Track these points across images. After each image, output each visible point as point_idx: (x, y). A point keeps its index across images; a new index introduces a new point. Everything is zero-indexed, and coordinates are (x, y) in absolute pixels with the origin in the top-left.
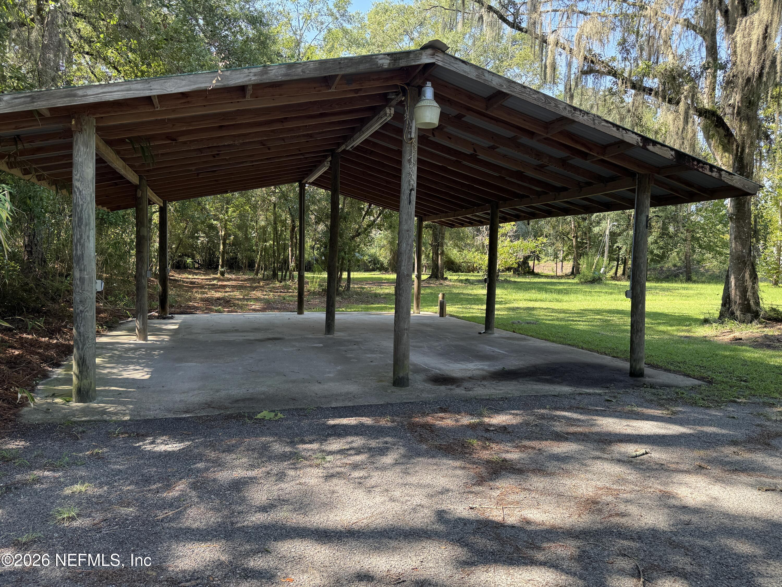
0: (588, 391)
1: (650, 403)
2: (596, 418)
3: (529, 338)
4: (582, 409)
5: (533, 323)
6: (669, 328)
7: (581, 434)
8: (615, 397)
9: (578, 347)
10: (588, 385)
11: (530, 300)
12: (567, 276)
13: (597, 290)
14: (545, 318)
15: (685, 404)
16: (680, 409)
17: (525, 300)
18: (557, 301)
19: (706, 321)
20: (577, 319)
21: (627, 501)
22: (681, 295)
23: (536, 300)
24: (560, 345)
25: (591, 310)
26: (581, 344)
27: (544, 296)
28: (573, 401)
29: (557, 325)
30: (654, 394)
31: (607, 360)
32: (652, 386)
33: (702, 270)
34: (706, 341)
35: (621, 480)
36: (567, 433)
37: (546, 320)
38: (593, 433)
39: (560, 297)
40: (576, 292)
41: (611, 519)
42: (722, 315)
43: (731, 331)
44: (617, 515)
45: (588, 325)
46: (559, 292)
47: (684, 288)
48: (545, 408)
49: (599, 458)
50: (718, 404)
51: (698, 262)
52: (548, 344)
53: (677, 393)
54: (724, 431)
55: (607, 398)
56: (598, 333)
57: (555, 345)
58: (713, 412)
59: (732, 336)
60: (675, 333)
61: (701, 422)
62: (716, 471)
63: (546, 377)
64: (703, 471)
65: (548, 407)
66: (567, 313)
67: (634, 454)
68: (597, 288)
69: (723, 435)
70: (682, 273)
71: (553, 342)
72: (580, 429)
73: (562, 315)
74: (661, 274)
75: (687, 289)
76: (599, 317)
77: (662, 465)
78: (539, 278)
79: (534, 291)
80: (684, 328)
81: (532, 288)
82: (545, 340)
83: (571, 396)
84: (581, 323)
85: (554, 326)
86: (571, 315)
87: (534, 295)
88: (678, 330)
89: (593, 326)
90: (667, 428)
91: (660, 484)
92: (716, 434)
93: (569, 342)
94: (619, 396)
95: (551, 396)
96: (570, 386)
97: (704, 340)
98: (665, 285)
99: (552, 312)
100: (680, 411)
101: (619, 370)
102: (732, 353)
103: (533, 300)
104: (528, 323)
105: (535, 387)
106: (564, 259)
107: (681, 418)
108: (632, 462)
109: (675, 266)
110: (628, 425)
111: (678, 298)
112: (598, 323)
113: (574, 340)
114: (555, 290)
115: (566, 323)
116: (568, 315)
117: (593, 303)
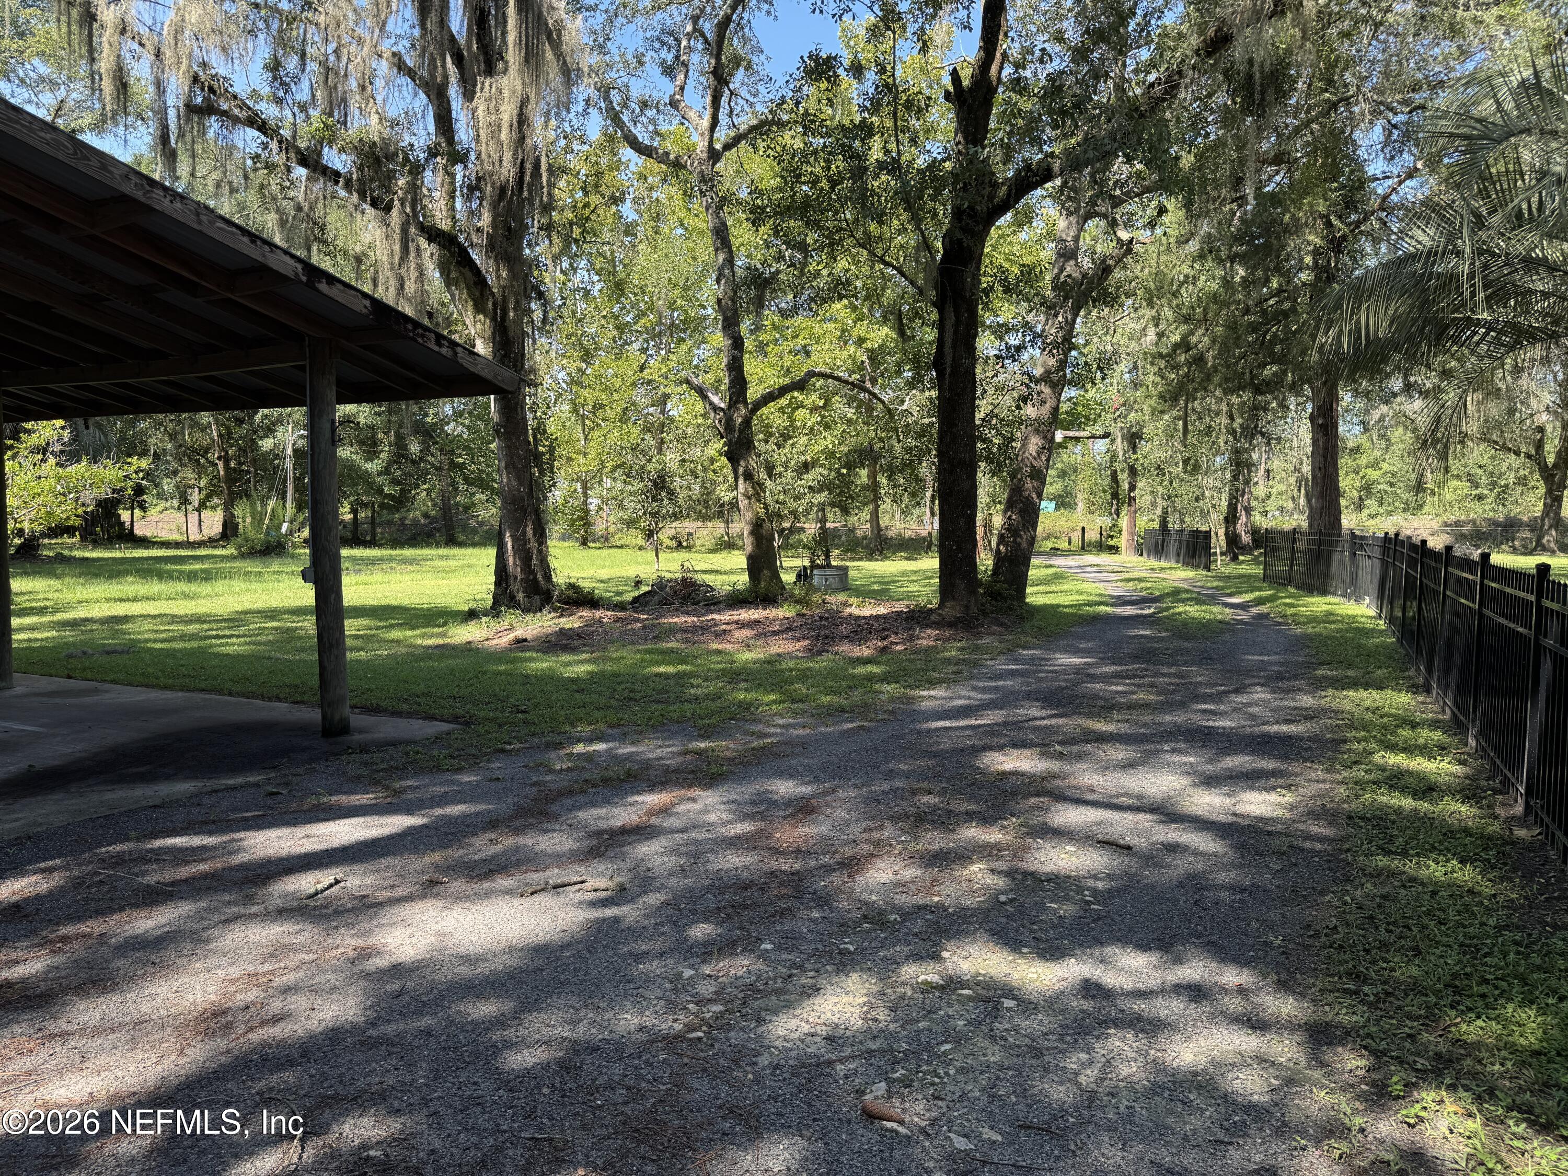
0: (231, 782)
1: (356, 784)
2: (242, 835)
3: (107, 686)
4: (214, 822)
5: (122, 652)
6: (409, 633)
7: (205, 876)
8: (287, 784)
9: (220, 692)
10: (235, 770)
11: (121, 600)
12: (212, 542)
13: (275, 568)
14: (153, 636)
15: (420, 771)
16: (409, 783)
17: (108, 600)
18: (186, 596)
19: (472, 615)
20: (227, 632)
21: (287, 990)
22: (437, 571)
23: (135, 599)
24: (180, 694)
25: (259, 612)
26: (229, 685)
27: (155, 587)
28: (195, 810)
29: (180, 650)
30: (365, 764)
31: (281, 711)
32: (364, 749)
33: (472, 523)
34: (470, 650)
35: (277, 951)
36: (173, 884)
37: (155, 641)
38: (231, 869)
39: (193, 587)
40: (228, 575)
41: (250, 1036)
42: (497, 601)
43: (511, 629)
44: (264, 1023)
45: (250, 643)
46: (192, 577)
47: (442, 557)
48: (128, 840)
49: (236, 918)
50: (473, 761)
51: (467, 508)
52: (154, 695)
53: (407, 754)
54: (480, 807)
55: (270, 789)
56: (270, 658)
57: (169, 695)
58: (466, 778)
59: (511, 636)
60: (419, 642)
61: (443, 800)
62: (457, 885)
63: (141, 769)
64: (435, 890)
65: (133, 834)
66: (205, 622)
67: (312, 890)
68: (276, 565)
69: (477, 814)
70: (439, 530)
71: (165, 688)
72: (203, 867)
73: (193, 628)
74: (402, 531)
75: (447, 558)
76: (274, 624)
77: (364, 896)
78: (146, 548)
79: (130, 579)
80: (436, 630)
81: (128, 572)
82: (147, 686)
83: (194, 799)
84: (234, 640)
85: (171, 653)
86: (214, 626)
87: (131, 586)
88: (423, 636)
89: (259, 643)
90: (382, 826)
91: (357, 936)
92: (465, 816)
93: (203, 685)
94: (295, 780)
95: (145, 808)
96: (196, 778)
97: (468, 648)
98: (408, 552)
99: (172, 623)
100: (410, 787)
101: (303, 729)
102: (509, 667)
103: (128, 600)
104: (108, 653)
105: (109, 796)
106: (202, 506)
107: (410, 800)
108: (306, 906)
109: (426, 516)
110: (307, 836)
111: (430, 575)
112: (271, 637)
113: (215, 679)
114: (181, 572)
115: (202, 643)
116: (206, 626)
117: (264, 597)
